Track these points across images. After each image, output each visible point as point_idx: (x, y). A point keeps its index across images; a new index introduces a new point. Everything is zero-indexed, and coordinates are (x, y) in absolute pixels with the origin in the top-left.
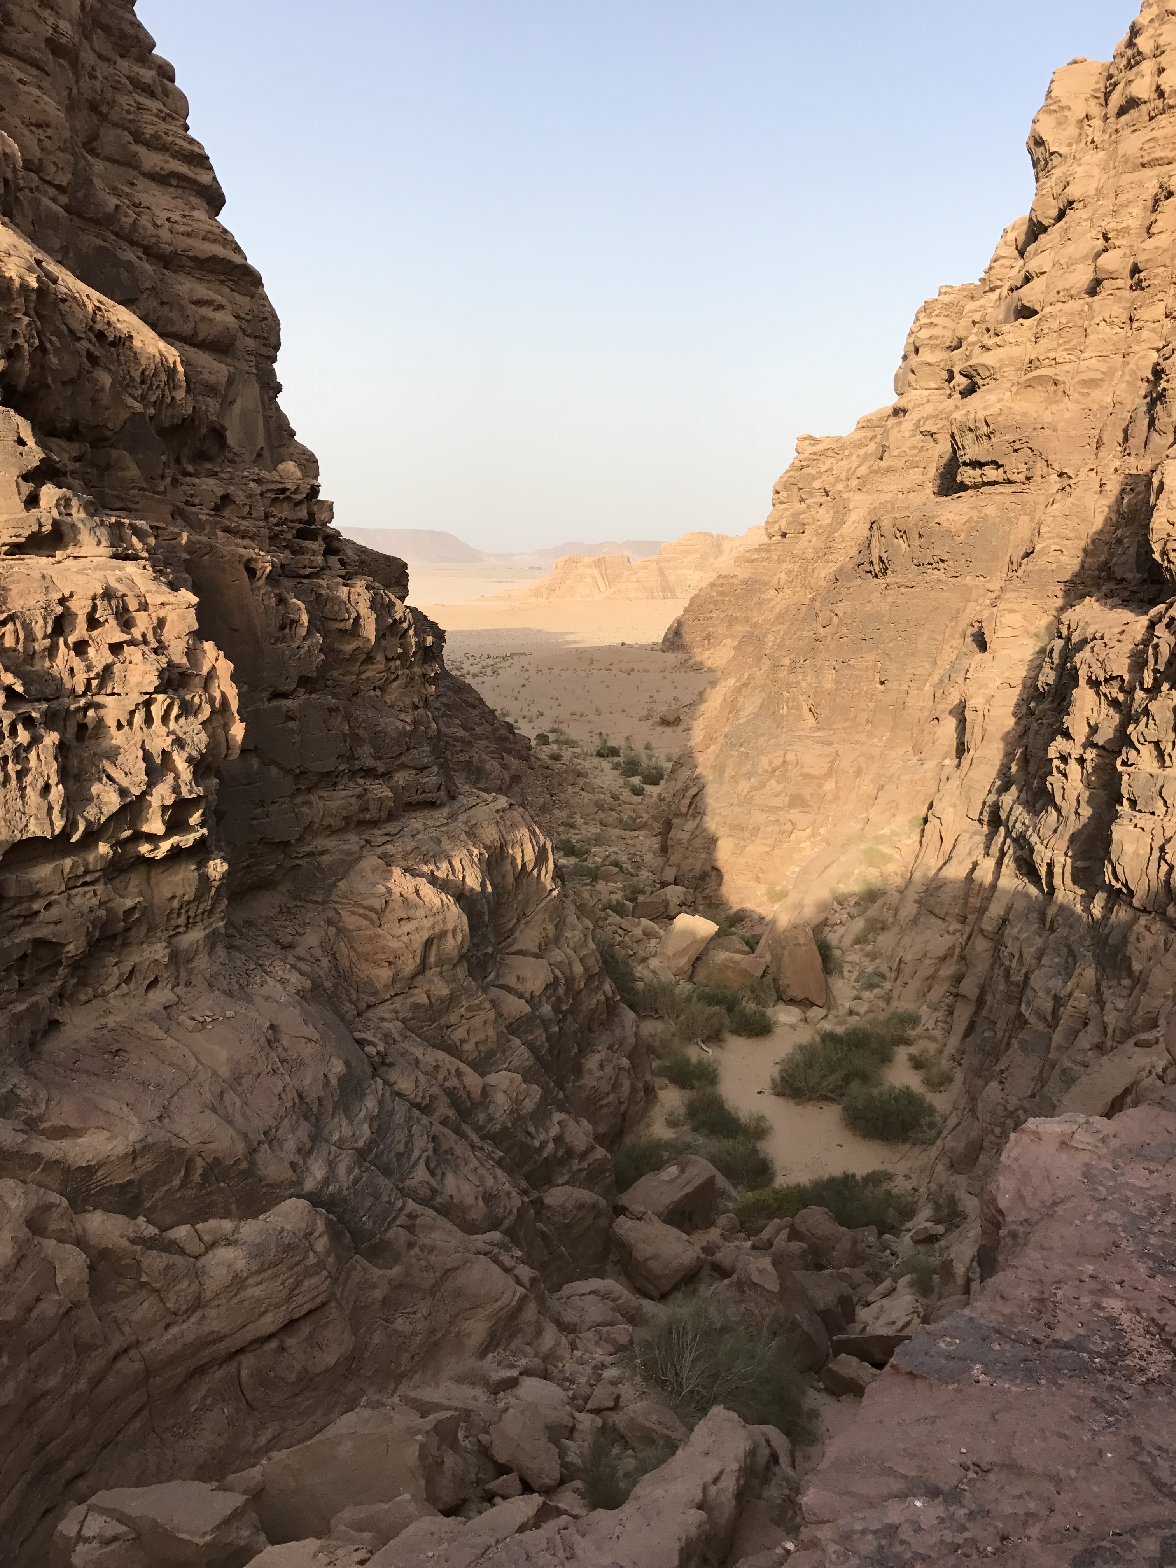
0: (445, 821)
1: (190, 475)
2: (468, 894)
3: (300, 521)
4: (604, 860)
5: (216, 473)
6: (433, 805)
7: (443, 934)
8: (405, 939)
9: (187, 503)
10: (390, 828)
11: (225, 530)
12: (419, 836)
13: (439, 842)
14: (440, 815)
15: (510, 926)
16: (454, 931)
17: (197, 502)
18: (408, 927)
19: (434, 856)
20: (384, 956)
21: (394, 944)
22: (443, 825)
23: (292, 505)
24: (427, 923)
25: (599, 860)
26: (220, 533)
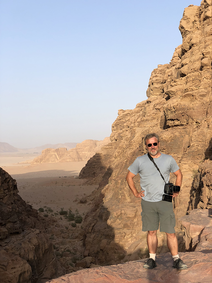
0: (22, 238)
2: (30, 260)
4: (65, 250)
6: (18, 233)
7: (25, 272)
8: (14, 274)
10: (7, 241)
12: (15, 243)
13: (21, 245)
14: (20, 236)
15: (42, 270)
16: (28, 271)
18: (14, 270)
19: (20, 249)
20: (7, 280)
21: (11, 276)
22: (21, 239)
24: (20, 269)
25: (63, 250)
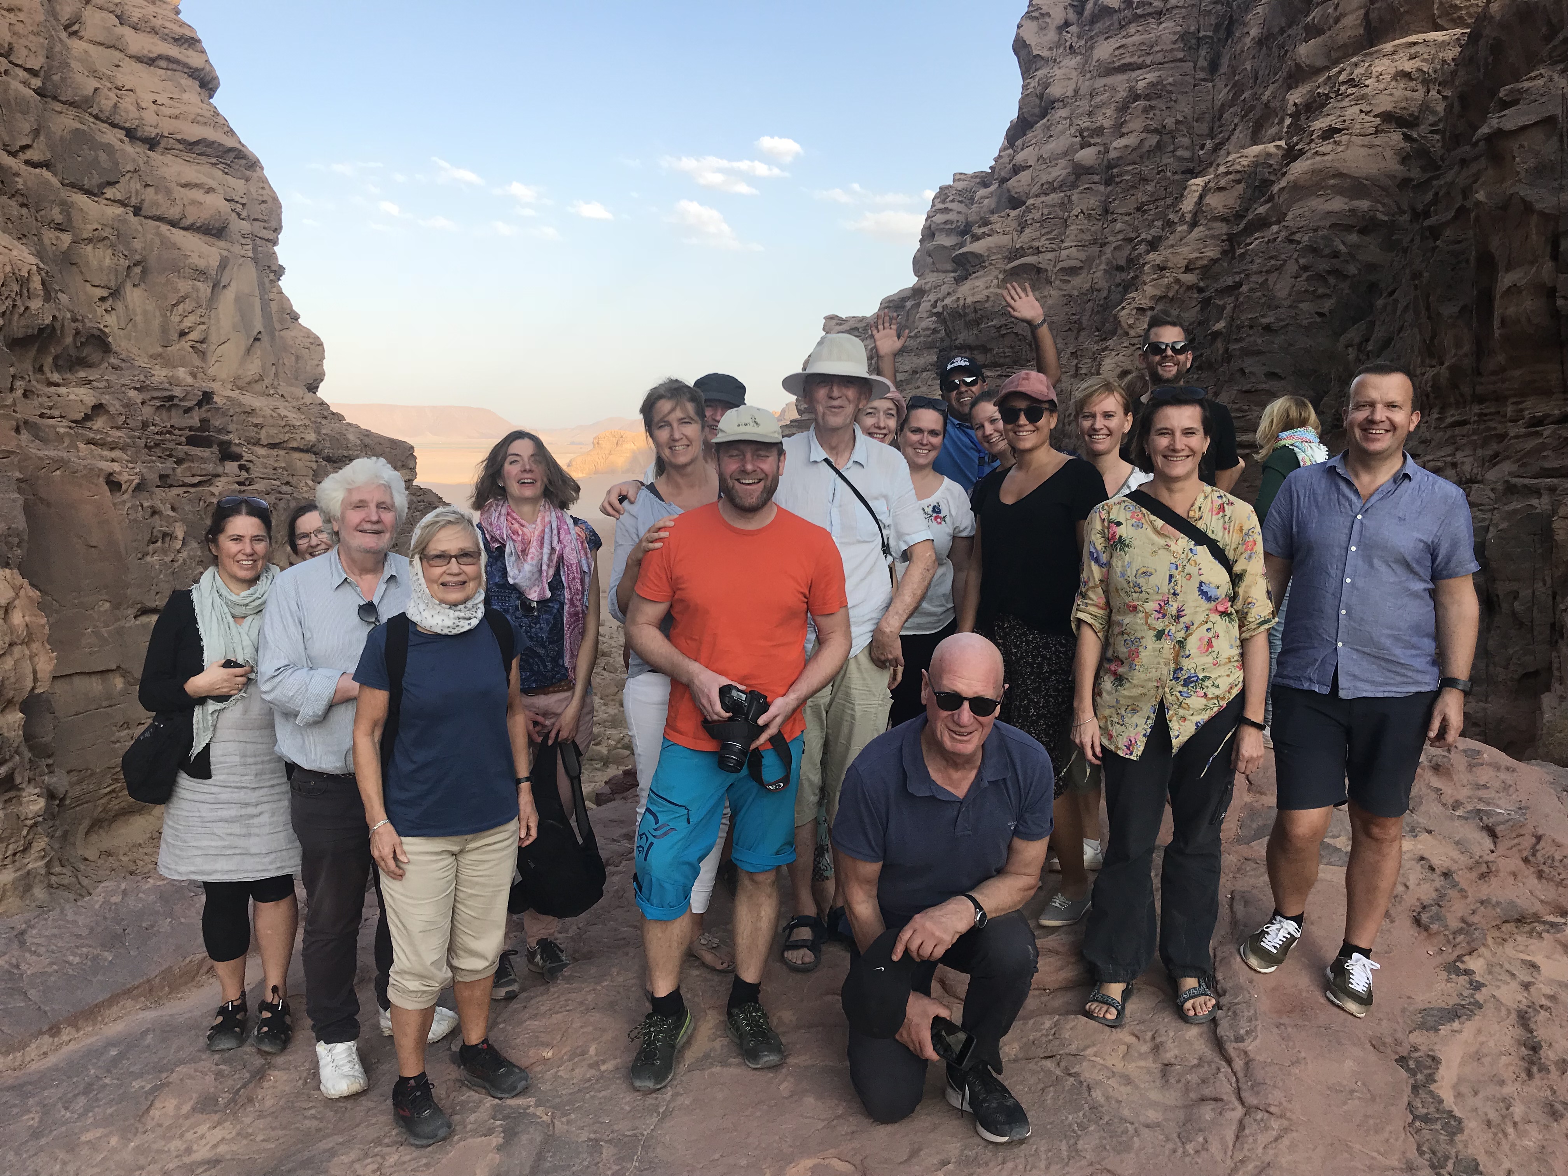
1: (57, 385)
3: (191, 429)
5: (90, 382)
9: (42, 416)
11: (89, 442)
17: (56, 413)
23: (181, 411)
26: (81, 446)
